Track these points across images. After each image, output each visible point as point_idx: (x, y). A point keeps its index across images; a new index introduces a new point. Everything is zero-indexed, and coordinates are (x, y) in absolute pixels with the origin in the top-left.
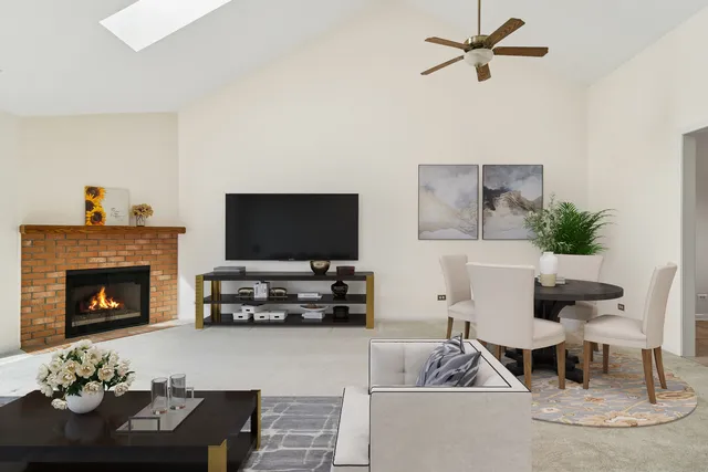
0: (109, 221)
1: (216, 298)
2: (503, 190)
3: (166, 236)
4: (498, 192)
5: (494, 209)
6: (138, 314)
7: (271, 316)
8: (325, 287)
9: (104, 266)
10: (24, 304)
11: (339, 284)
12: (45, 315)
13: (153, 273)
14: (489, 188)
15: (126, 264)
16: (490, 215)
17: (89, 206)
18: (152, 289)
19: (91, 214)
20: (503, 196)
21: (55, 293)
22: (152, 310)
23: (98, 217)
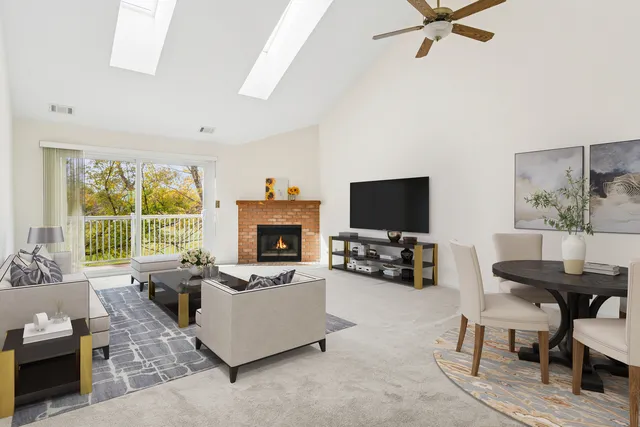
0: (277, 198)
1: (346, 253)
2: (617, 173)
3: (311, 206)
4: (610, 177)
5: (605, 196)
6: (295, 255)
7: (364, 269)
8: (397, 252)
9: (275, 224)
10: (240, 241)
11: (407, 250)
12: (248, 248)
13: (303, 230)
14: (598, 171)
15: (287, 223)
16: (599, 203)
17: (267, 189)
18: (303, 240)
19: (268, 194)
20: (618, 180)
21: (252, 236)
22: (303, 253)
23: (271, 195)
